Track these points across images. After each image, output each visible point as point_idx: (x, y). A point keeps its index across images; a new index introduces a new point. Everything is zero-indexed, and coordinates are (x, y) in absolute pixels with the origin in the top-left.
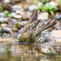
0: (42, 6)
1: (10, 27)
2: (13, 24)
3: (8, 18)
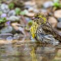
0: (59, 2)
1: (22, 27)
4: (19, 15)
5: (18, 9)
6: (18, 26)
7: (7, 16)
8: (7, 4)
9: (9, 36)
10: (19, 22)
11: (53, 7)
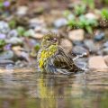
0: (75, 20)
1: (26, 52)
4: (23, 36)
5: (20, 29)
6: (21, 51)
8: (6, 21)
9: (8, 63)
10: (22, 45)
11: (67, 26)
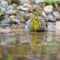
1: (18, 19)
2: (21, 16)
3: (16, 11)
6: (15, 18)
7: (6, 10)
9: (7, 26)
11: (43, 3)
